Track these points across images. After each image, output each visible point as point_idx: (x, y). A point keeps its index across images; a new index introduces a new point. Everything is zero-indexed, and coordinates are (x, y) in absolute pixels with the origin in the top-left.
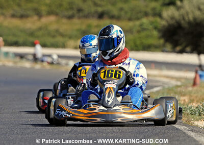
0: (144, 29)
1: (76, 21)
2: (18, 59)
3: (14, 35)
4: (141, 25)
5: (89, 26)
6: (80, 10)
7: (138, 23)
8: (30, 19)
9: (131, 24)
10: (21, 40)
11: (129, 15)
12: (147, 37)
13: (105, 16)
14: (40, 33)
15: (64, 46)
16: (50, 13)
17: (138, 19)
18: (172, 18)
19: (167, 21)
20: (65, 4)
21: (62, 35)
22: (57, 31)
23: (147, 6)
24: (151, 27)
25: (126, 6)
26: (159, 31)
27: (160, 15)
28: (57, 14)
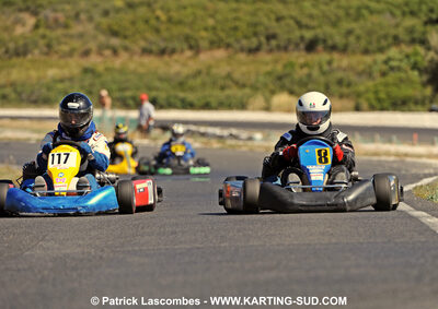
1: (263, 56)
2: (158, 131)
4: (386, 62)
5: (291, 65)
6: (270, 37)
7: (380, 57)
8: (176, 57)
9: (368, 59)
11: (363, 43)
13: (320, 47)
14: (198, 81)
15: (243, 106)
16: (215, 44)
17: (381, 50)
20: (242, 26)
22: (229, 76)
23: (397, 26)
24: (404, 65)
27: (424, 42)
28: (228, 46)
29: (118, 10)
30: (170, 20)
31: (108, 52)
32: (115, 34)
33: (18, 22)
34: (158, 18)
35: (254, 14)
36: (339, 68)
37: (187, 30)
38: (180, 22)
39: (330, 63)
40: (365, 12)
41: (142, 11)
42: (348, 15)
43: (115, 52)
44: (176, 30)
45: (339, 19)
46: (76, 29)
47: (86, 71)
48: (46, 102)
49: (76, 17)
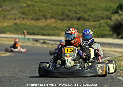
0: (101, 26)
1: (65, 21)
2: (35, 42)
3: (33, 29)
4: (100, 24)
5: (73, 24)
6: (67, 16)
7: (98, 23)
8: (41, 21)
9: (95, 23)
10: (36, 32)
11: (93, 19)
12: (104, 30)
13: (81, 19)
14: (46, 28)
15: (59, 35)
16: (52, 17)
17: (98, 21)
18: (117, 20)
19: (114, 22)
20: (60, 12)
21: (58, 29)
22: (55, 27)
23: (103, 14)
24: (105, 25)
25: (92, 14)
26: (110, 27)
27: (110, 19)
28: (55, 18)
29: (25, 7)
30: (39, 10)
31: (21, 19)
32: (23, 13)
34: (35, 10)
35: (63, 9)
36: (87, 26)
37: (44, 13)
38: (42, 11)
39: (84, 24)
40: (94, 10)
41: (31, 8)
42: (89, 10)
43: (23, 19)
44: (41, 13)
45: (87, 12)
46: (12, 12)
47: (15, 24)
48: (3, 32)
49: (13, 9)
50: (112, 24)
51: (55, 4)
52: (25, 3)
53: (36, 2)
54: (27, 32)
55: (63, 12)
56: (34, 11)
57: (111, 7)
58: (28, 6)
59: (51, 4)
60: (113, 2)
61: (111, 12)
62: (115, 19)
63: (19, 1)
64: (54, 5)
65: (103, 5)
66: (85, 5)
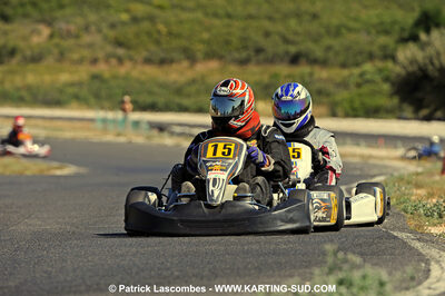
1: (252, 68)
2: (155, 132)
3: (150, 93)
4: (362, 75)
5: (275, 76)
6: (259, 51)
7: (356, 71)
8: (174, 66)
9: (345, 72)
10: (161, 101)
11: (341, 58)
12: (374, 93)
13: (303, 60)
14: (193, 89)
16: (210, 56)
17: (357, 65)
18: (413, 61)
19: (404, 68)
20: (235, 41)
23: (372, 43)
24: (377, 78)
25: (336, 43)
26: (393, 84)
27: (393, 58)
28: (221, 58)
29: (124, 23)
30: (170, 34)
31: (114, 61)
32: (119, 44)
33: (34, 32)
34: (159, 32)
35: (244, 29)
36: (320, 80)
37: (183, 43)
38: (178, 36)
39: (311, 74)
40: (344, 31)
41: (146, 25)
42: (328, 32)
43: (120, 61)
44: (176, 43)
45: (320, 36)
46: (87, 39)
47: (95, 77)
48: (57, 103)
49: (87, 28)
50: (398, 75)
51: (220, 12)
52: (127, 11)
53: (160, 7)
54: (133, 102)
55: (244, 39)
56: (155, 35)
57: (394, 22)
58: (135, 20)
59: (206, 14)
60: (401, 6)
61: (396, 36)
62: (406, 58)
63: (108, 7)
64: (216, 15)
65: (372, 15)
66: (315, 16)
